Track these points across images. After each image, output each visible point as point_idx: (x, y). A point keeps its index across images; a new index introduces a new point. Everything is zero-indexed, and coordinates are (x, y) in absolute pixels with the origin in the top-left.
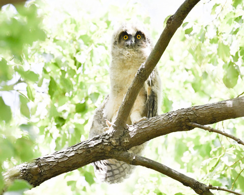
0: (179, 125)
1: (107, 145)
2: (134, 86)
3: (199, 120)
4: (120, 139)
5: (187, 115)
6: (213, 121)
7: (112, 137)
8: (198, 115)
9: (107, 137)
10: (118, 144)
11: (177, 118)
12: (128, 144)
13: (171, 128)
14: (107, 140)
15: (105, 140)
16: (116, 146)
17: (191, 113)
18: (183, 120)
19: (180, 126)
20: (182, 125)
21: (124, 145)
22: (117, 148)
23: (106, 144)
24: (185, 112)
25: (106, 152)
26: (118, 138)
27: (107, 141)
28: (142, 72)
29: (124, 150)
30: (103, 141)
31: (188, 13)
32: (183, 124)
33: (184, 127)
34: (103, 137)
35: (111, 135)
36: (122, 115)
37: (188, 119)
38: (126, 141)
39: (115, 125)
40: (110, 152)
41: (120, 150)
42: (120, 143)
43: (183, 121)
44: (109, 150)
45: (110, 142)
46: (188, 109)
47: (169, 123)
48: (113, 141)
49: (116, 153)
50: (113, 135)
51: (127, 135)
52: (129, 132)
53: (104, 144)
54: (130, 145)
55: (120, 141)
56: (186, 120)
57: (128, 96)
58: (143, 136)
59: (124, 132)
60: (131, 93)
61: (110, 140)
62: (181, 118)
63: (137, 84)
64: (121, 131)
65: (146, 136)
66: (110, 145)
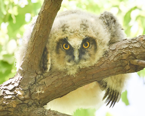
0: (120, 64)
1: (11, 99)
2: (46, 8)
4: (29, 89)
5: (130, 49)
7: (18, 87)
9: (11, 87)
10: (26, 97)
11: (116, 53)
12: (42, 97)
13: (108, 69)
14: (11, 91)
15: (7, 92)
16: (25, 99)
17: (137, 45)
18: (124, 57)
19: (121, 66)
20: (123, 65)
21: (36, 98)
22: (26, 102)
23: (10, 97)
24: (127, 44)
25: (10, 110)
26: (26, 88)
27: (10, 93)
29: (37, 106)
30: (4, 92)
32: (126, 62)
33: (128, 67)
34: (5, 87)
35: (16, 85)
36: (31, 54)
37: (132, 54)
38: (38, 92)
39: (22, 69)
40: (16, 109)
41: (31, 106)
42: (30, 95)
44: (14, 106)
45: (15, 94)
46: (133, 40)
47: (104, 62)
48: (19, 93)
49: (25, 110)
50: (19, 84)
51: (40, 83)
52: (44, 78)
53: (6, 97)
54: (46, 97)
55: (30, 92)
56: (129, 56)
57: (38, 25)
58: (66, 83)
59: (35, 78)
60: (42, 19)
61: (15, 91)
62: (122, 54)
63: (49, 5)
64: (32, 77)
65: (70, 83)
66: (15, 99)
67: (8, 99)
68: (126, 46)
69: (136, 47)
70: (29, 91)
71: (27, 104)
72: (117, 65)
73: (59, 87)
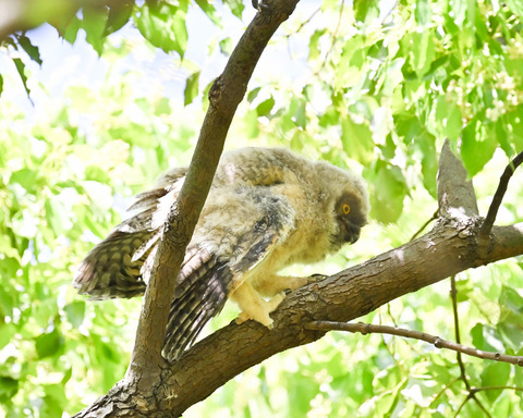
0: (289, 332)
1: (128, 415)
2: (163, 262)
3: (333, 311)
4: (155, 395)
5: (301, 306)
6: (367, 307)
7: (135, 394)
8: (327, 301)
9: (124, 396)
10: (152, 407)
11: (279, 317)
12: (176, 404)
13: (271, 343)
14: (125, 402)
15: (120, 405)
16: (150, 413)
17: (311, 298)
18: (294, 319)
19: (291, 335)
20: (295, 333)
21: (167, 407)
22: (153, 416)
23: (125, 412)
24: (295, 299)
26: (149, 394)
27: (125, 406)
28: (175, 224)
30: (115, 407)
31: (254, 65)
32: (298, 328)
33: (301, 336)
34: (114, 398)
35: (132, 391)
36: (148, 338)
37: (307, 314)
38: (170, 397)
39: (136, 364)
42: (158, 404)
43: (295, 322)
45: (134, 408)
46: (303, 290)
48: (141, 403)
50: (137, 389)
51: (169, 383)
52: (173, 374)
53: (121, 414)
54: (181, 404)
55: (156, 399)
56: (302, 317)
57: (154, 290)
58: (209, 376)
59: (161, 376)
60: (158, 280)
61: (133, 401)
62: (289, 316)
63: (167, 255)
64: (155, 375)
65: (216, 376)
66: (134, 414)
67: (124, 416)
68: (295, 302)
69: (311, 302)
70: (154, 398)
72: (286, 335)
73: (199, 384)
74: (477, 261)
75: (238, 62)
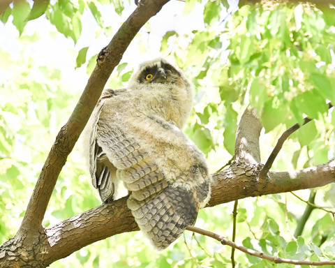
0: (127, 221)
1: (14, 260)
2: (51, 163)
4: (33, 250)
7: (21, 248)
9: (13, 248)
10: (30, 258)
12: (46, 258)
13: (114, 227)
14: (13, 252)
15: (10, 253)
16: (29, 261)
19: (127, 223)
20: (130, 222)
21: (40, 258)
22: (30, 263)
23: (13, 258)
26: (30, 249)
27: (13, 254)
28: (63, 140)
30: (7, 254)
31: (129, 42)
34: (7, 248)
35: (19, 245)
36: (34, 212)
38: (43, 252)
42: (35, 256)
43: (131, 215)
45: (19, 256)
47: (110, 220)
48: (24, 254)
50: (22, 244)
51: (44, 243)
53: (10, 259)
54: (50, 258)
55: (34, 253)
57: (42, 181)
58: (71, 242)
59: (39, 238)
60: (46, 175)
61: (19, 252)
62: (128, 211)
63: (55, 160)
64: (35, 237)
65: (75, 243)
66: (18, 261)
67: (12, 260)
70: (33, 252)
71: (31, 266)
72: (124, 223)
73: (63, 247)
74: (255, 193)
75: (119, 39)
